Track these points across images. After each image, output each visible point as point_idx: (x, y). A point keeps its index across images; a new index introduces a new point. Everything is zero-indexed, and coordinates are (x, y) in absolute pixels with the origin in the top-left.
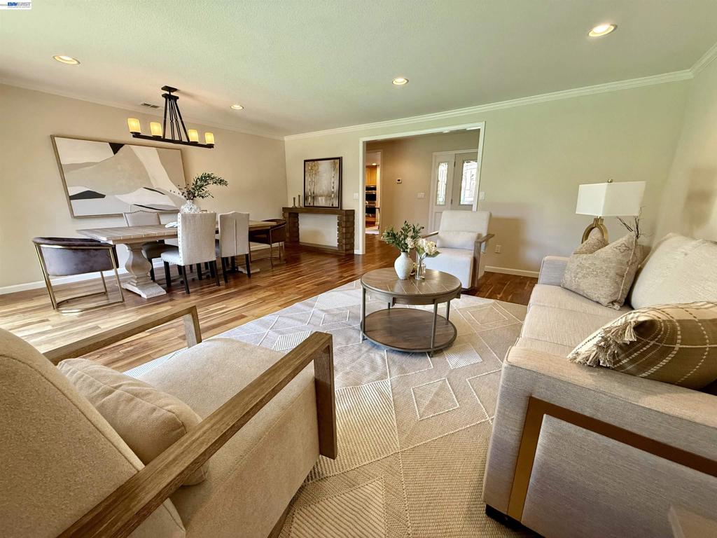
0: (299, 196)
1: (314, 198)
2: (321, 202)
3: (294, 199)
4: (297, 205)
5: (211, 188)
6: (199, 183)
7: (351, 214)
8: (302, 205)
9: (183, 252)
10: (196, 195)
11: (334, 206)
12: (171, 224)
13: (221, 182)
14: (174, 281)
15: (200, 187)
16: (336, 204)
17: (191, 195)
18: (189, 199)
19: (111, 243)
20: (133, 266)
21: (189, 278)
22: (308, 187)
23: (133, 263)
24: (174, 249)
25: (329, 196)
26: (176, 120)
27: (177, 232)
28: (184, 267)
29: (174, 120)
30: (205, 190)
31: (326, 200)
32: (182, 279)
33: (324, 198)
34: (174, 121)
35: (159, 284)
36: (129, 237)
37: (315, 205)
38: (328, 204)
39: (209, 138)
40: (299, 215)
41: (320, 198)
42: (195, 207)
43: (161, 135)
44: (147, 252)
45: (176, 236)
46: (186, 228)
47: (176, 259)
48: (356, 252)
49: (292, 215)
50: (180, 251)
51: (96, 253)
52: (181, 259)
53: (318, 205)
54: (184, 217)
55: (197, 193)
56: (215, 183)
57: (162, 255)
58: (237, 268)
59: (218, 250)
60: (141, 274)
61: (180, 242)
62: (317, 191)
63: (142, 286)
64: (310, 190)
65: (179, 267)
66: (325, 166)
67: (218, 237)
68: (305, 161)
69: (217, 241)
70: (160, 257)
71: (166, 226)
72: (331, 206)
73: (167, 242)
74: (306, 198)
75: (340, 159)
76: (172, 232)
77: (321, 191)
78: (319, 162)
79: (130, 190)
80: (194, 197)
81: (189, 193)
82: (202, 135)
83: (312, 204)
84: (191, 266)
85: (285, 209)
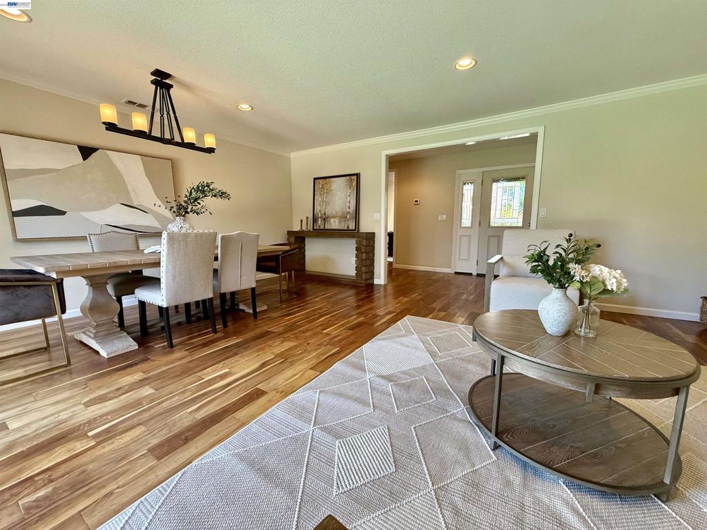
0: (307, 218)
1: (325, 219)
2: (334, 224)
3: (302, 221)
4: (304, 228)
5: (208, 202)
6: (194, 195)
7: (371, 237)
8: (310, 228)
9: (167, 287)
10: (189, 210)
11: (350, 228)
12: (152, 249)
13: (222, 195)
14: (152, 326)
15: (196, 199)
16: (352, 226)
17: (181, 211)
18: (179, 215)
19: (54, 276)
20: (92, 309)
21: (173, 321)
22: (318, 208)
23: (91, 304)
24: (154, 282)
25: (343, 217)
26: (168, 113)
27: (160, 259)
28: (167, 308)
29: (165, 113)
30: (202, 203)
31: (340, 222)
32: (163, 324)
33: (337, 220)
34: (165, 116)
35: (128, 334)
36: (84, 267)
37: (326, 228)
38: (343, 226)
39: (209, 141)
40: (306, 239)
41: (332, 220)
42: (187, 226)
43: (147, 130)
44: (116, 287)
45: (157, 264)
46: (173, 252)
47: (157, 298)
48: (376, 282)
49: (298, 239)
50: (163, 285)
51: (28, 291)
52: (164, 298)
53: (329, 228)
54: (172, 237)
55: (190, 207)
56: (215, 196)
57: (136, 291)
58: (238, 306)
59: (216, 283)
60: (104, 318)
61: (163, 273)
62: (329, 211)
63: (102, 337)
64: (320, 211)
65: (160, 308)
66: (338, 184)
67: (216, 265)
68: (315, 179)
69: (215, 271)
70: (134, 293)
71: (145, 252)
72: (346, 228)
73: (147, 272)
74: (315, 220)
75: (358, 175)
76: (152, 258)
77: (334, 212)
78: (332, 179)
79: (102, 206)
80: (187, 212)
81: (180, 207)
82: (200, 136)
83: (322, 227)
84: (176, 307)
85: (290, 233)
